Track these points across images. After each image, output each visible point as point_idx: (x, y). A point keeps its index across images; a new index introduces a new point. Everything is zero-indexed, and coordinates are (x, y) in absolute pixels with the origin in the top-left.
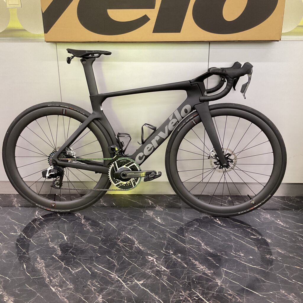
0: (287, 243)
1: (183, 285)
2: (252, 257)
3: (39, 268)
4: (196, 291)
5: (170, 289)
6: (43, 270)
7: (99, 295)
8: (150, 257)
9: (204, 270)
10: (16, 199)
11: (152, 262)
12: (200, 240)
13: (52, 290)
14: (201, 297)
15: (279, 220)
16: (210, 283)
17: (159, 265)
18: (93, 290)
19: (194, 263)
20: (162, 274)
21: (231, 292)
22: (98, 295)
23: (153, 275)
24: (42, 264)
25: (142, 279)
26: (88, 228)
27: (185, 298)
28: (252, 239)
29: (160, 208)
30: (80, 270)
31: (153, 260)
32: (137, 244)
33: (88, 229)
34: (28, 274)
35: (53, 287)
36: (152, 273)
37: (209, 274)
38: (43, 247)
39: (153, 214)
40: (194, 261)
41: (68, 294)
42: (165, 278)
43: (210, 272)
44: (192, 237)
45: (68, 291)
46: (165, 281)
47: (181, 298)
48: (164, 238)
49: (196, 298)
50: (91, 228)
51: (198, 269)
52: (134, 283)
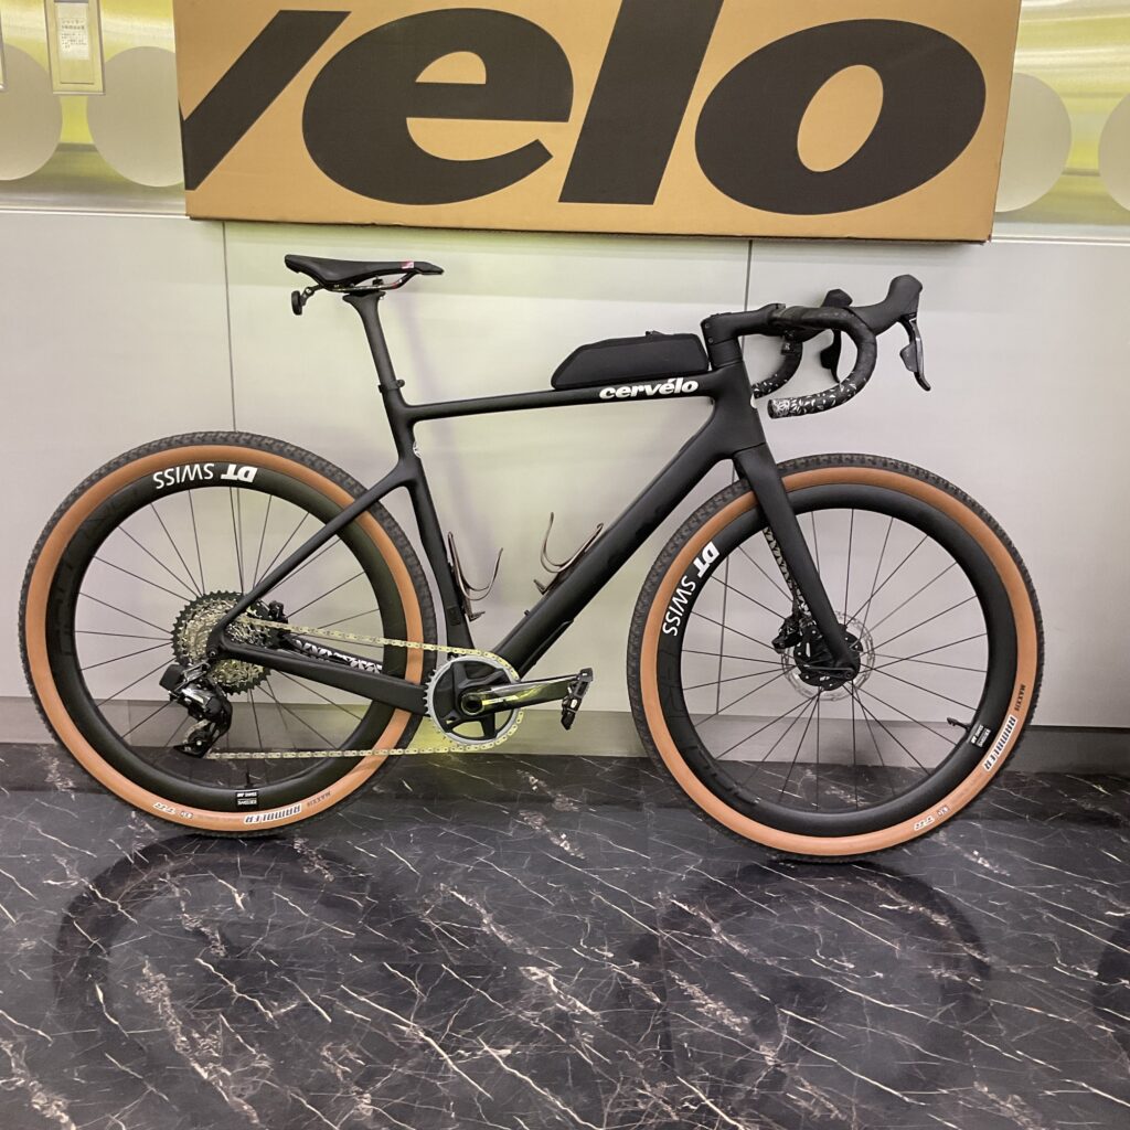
0: (1003, 928)
1: (646, 1064)
2: (881, 975)
3: (149, 1001)
4: (692, 1084)
5: (601, 1077)
6: (166, 1006)
7: (362, 1093)
8: (533, 969)
9: (718, 1013)
10: (56, 762)
11: (542, 987)
12: (707, 914)
13: (198, 1074)
14: (708, 1102)
15: (976, 853)
16: (740, 1058)
17: (565, 997)
18: (339, 1075)
19: (686, 990)
20: (577, 1025)
21: (808, 1089)
22: (358, 1093)
23: (546, 1030)
24: (161, 987)
25: (508, 1043)
26: (317, 866)
27: (656, 1106)
28: (883, 913)
29: (570, 802)
30: (293, 1010)
31: (544, 980)
32: (488, 925)
33: (318, 870)
34: (112, 1020)
35: (202, 1066)
36: (541, 1021)
37: (737, 1029)
38: (161, 931)
39: (545, 823)
40: (684, 984)
41: (254, 1089)
42: (587, 1038)
43: (738, 1020)
44: (681, 905)
45: (255, 1079)
46: (587, 1049)
47: (642, 1107)
48: (584, 905)
49: (692, 1107)
50: (325, 868)
51: (699, 1009)
52: (480, 1053)
